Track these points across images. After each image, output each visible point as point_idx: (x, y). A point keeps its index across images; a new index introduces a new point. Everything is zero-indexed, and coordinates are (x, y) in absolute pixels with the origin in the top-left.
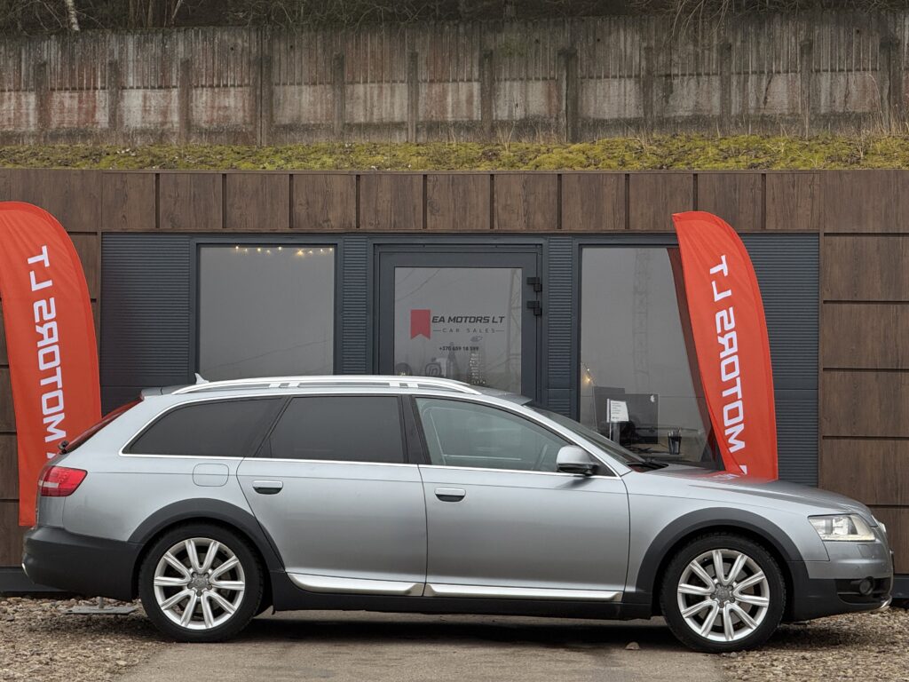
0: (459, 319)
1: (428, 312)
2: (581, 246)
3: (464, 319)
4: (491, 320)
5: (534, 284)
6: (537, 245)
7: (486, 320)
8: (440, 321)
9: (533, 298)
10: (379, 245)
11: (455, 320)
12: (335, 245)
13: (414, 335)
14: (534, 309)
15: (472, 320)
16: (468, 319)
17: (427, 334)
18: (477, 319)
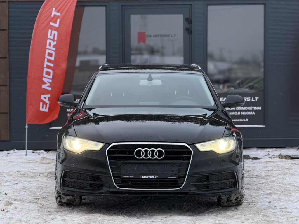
0: (158, 36)
1: (144, 33)
2: (208, 5)
3: (159, 36)
4: (170, 36)
5: (188, 20)
6: (189, 5)
7: (169, 36)
8: (150, 36)
9: (188, 26)
10: (124, 5)
11: (156, 36)
12: (106, 6)
13: (139, 42)
14: (188, 31)
15: (163, 36)
16: (161, 36)
17: (144, 42)
18: (165, 36)
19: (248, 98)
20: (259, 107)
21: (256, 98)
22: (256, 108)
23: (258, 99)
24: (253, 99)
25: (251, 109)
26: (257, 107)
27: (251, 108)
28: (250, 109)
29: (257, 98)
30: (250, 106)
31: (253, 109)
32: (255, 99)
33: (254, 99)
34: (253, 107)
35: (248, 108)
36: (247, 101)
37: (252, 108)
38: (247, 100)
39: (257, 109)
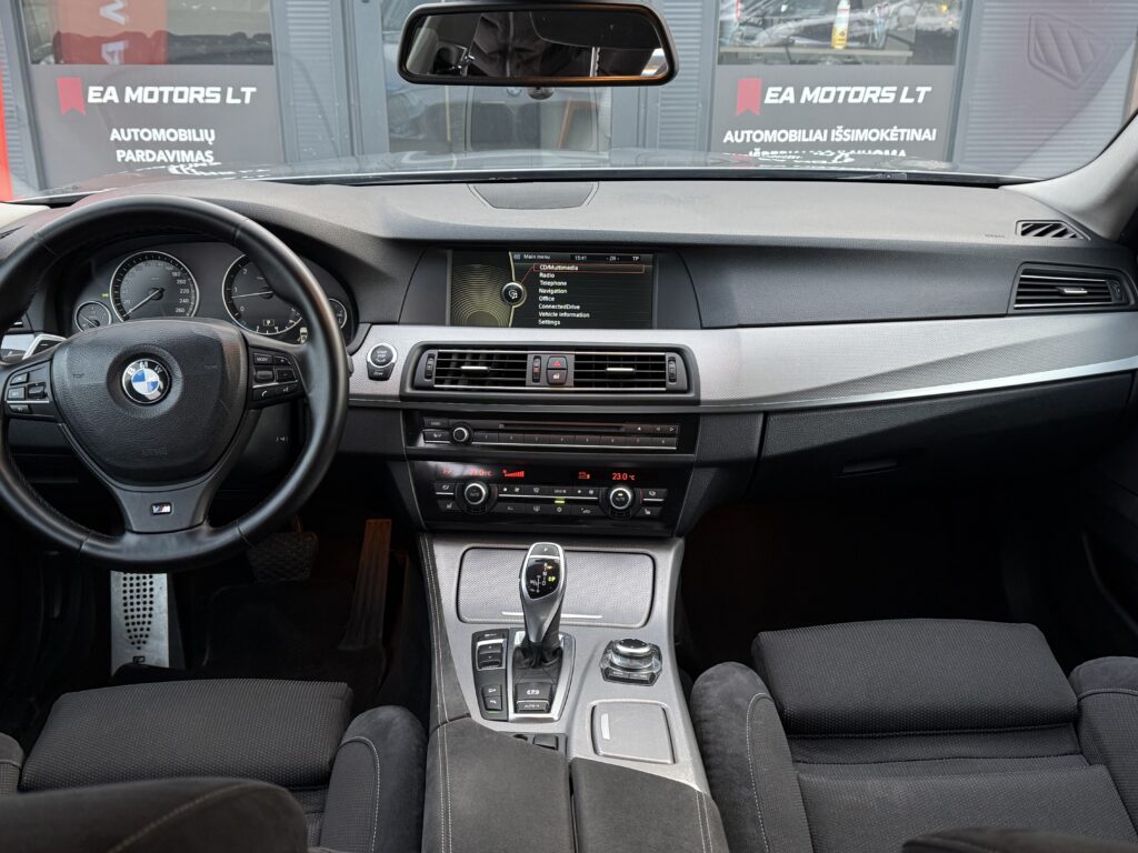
19: (886, 89)
20: (927, 131)
21: (919, 89)
22: (914, 134)
23: (927, 93)
24: (907, 97)
25: (893, 138)
26: (920, 131)
27: (893, 134)
28: (887, 139)
29: (923, 90)
30: (892, 128)
31: (902, 139)
32: (916, 95)
33: (913, 94)
34: (903, 131)
35: (882, 135)
36: (882, 101)
37: (899, 133)
38: (880, 97)
39: (918, 138)
